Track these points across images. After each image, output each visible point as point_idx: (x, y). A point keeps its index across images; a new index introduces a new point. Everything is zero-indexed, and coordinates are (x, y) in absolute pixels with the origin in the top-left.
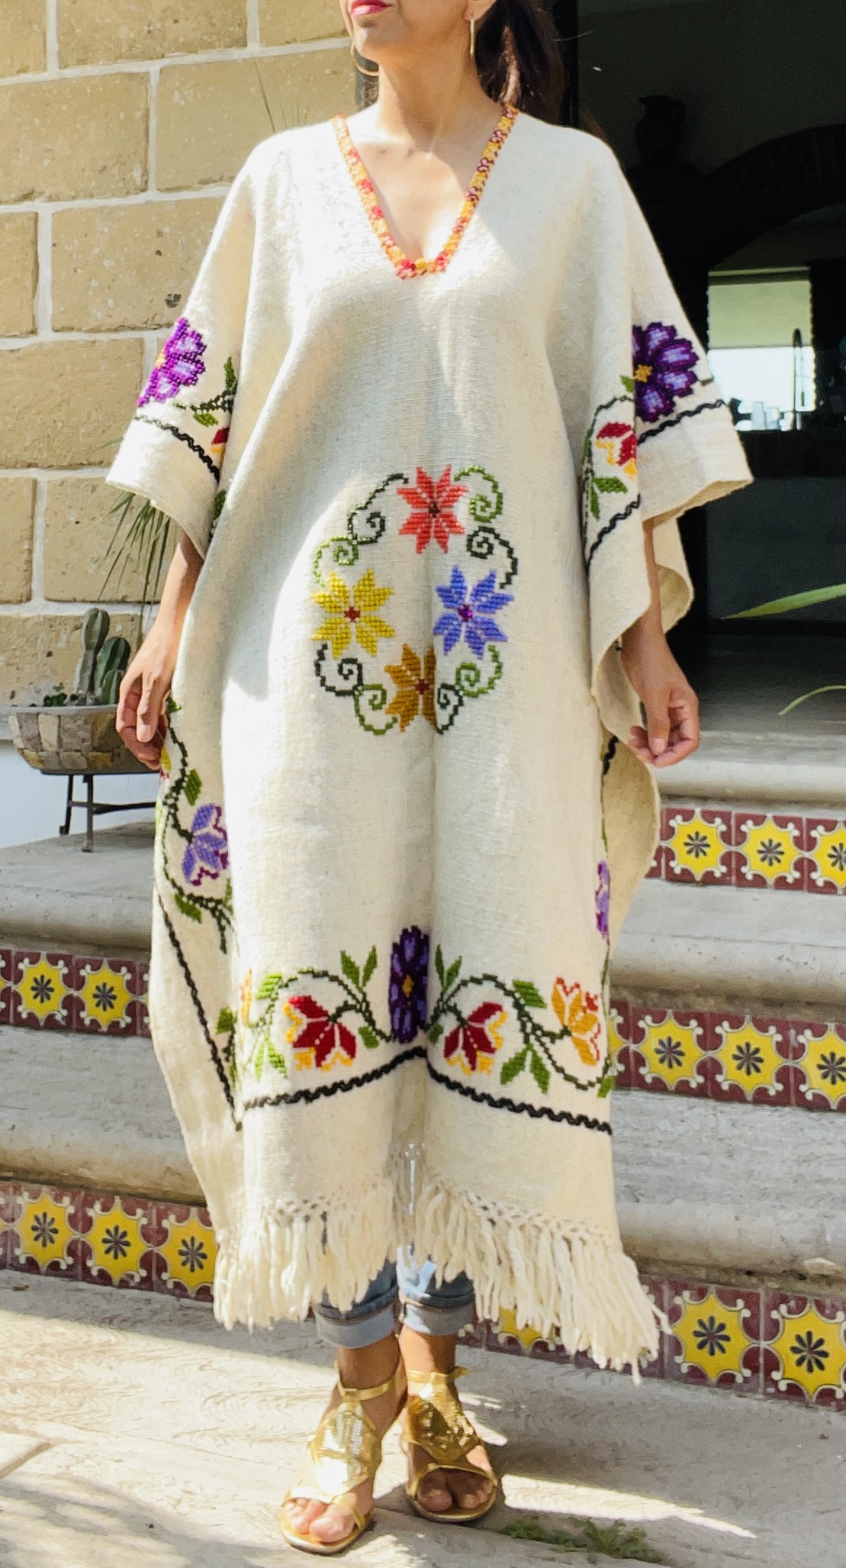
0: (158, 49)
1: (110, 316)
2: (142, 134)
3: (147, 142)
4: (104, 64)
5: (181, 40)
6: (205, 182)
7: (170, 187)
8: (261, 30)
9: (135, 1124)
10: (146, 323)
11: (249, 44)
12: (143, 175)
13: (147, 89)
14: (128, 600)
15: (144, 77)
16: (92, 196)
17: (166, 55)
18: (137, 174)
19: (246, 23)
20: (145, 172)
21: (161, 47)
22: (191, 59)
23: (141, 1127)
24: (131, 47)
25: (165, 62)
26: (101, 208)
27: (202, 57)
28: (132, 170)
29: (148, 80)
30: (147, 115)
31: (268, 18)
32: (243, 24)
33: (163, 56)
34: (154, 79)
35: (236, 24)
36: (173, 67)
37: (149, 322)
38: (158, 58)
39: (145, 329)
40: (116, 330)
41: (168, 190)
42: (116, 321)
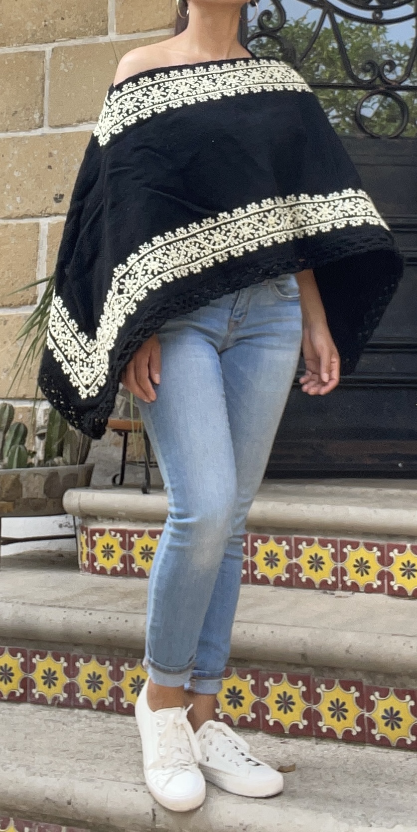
0: (51, 37)
1: (18, 208)
2: (40, 90)
3: (43, 96)
4: (16, 46)
5: (66, 31)
6: (80, 122)
7: (57, 125)
8: (117, 24)
9: (24, 766)
10: (41, 213)
11: (109, 33)
12: (40, 117)
13: (43, 62)
14: (27, 397)
15: (42, 54)
16: (7, 131)
17: (57, 40)
18: (37, 116)
19: (108, 21)
20: (42, 115)
21: (53, 34)
22: (72, 42)
23: (28, 768)
24: (33, 35)
25: (55, 44)
26: (13, 138)
27: (79, 42)
28: (33, 113)
29: (44, 56)
30: (43, 78)
31: (122, 17)
32: (105, 20)
33: (54, 41)
34: (48, 56)
35: (101, 20)
36: (61, 48)
37: (43, 212)
38: (51, 42)
39: (40, 217)
40: (22, 217)
41: (57, 127)
42: (22, 212)
